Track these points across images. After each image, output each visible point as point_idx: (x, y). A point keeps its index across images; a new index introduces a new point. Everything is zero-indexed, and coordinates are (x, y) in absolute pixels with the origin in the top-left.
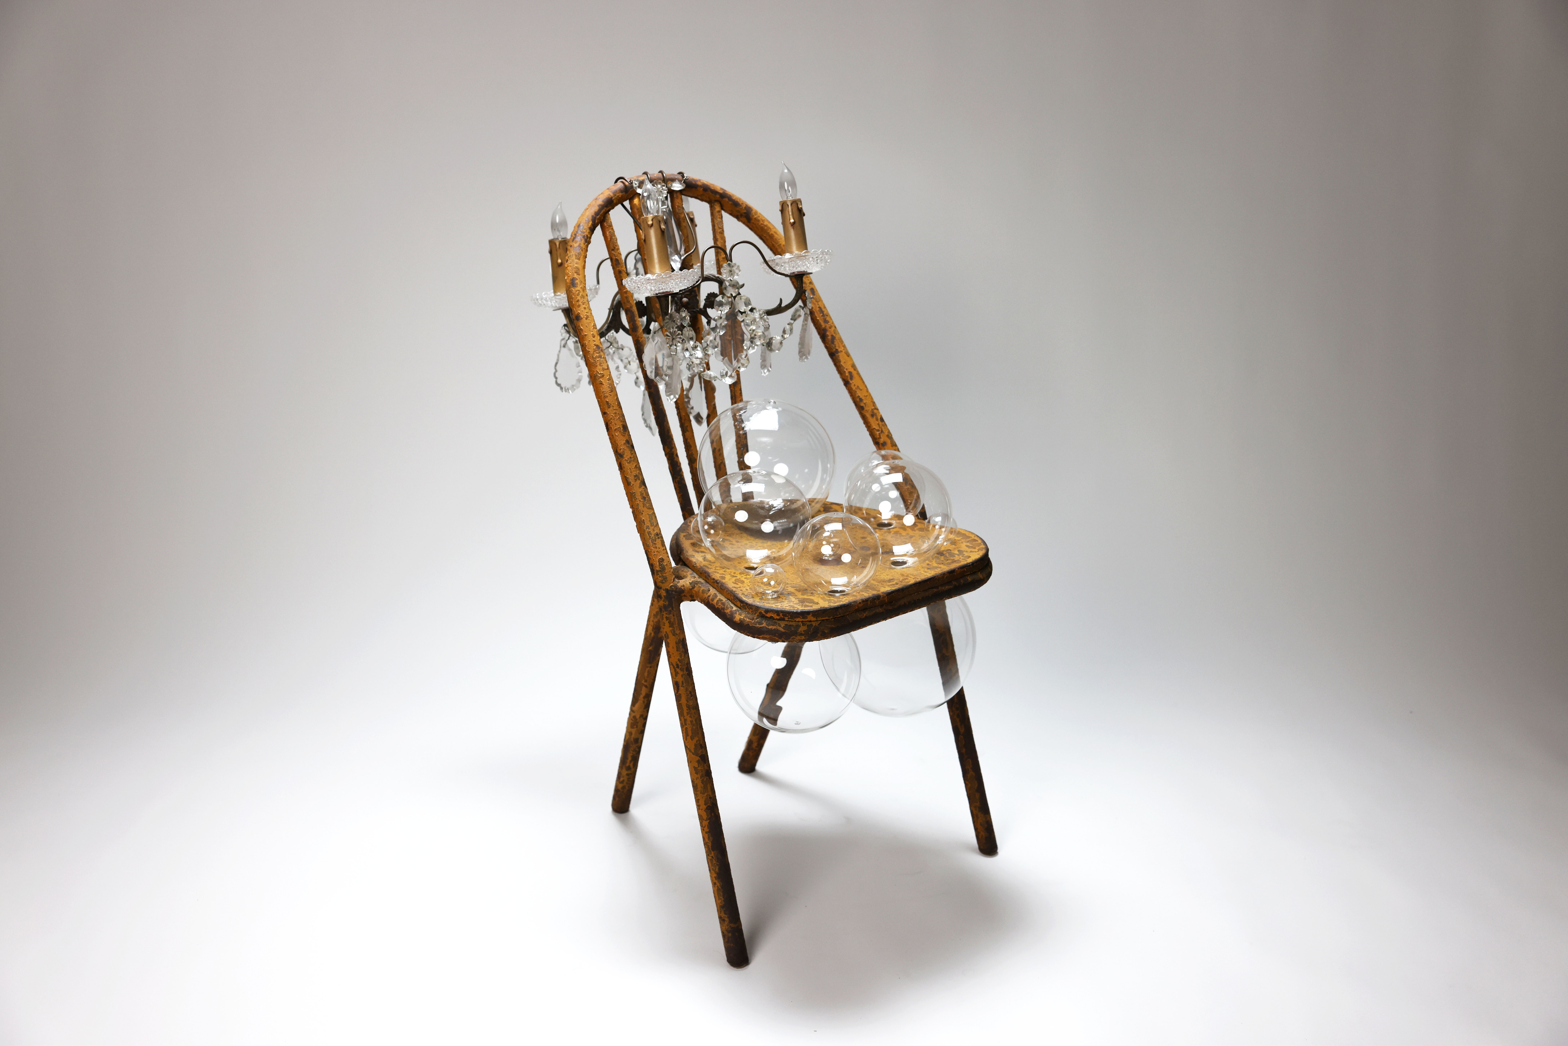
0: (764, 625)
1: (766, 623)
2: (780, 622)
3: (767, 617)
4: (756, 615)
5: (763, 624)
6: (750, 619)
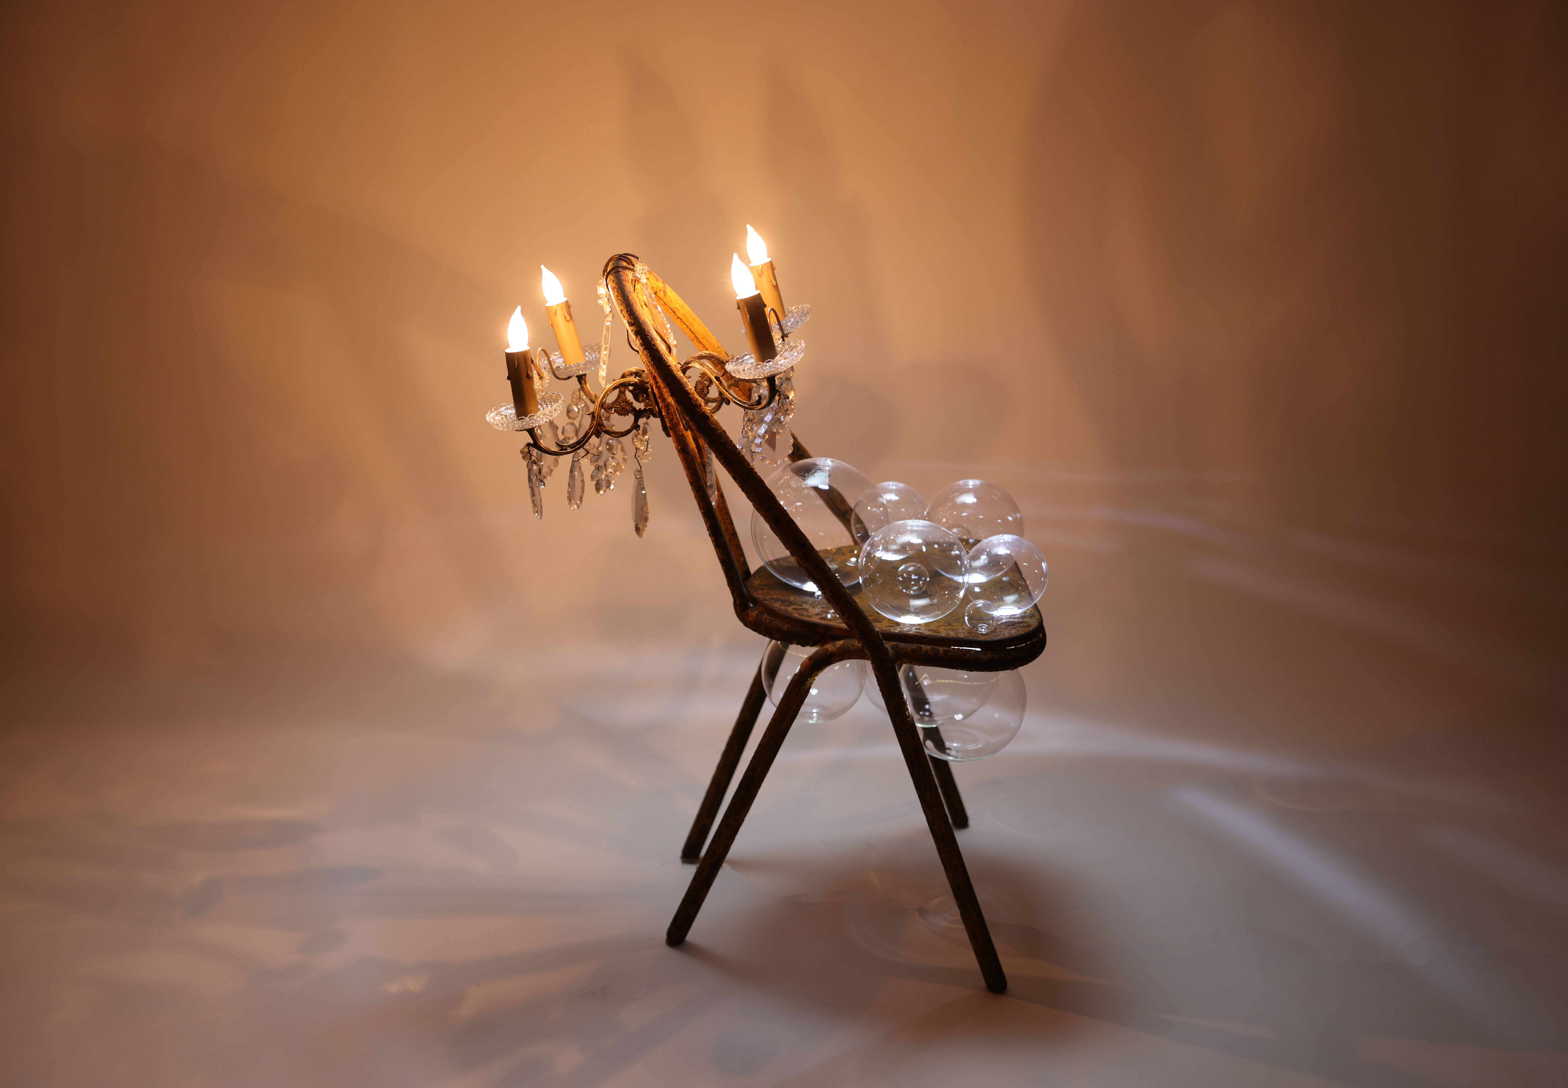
0: (1013, 654)
6: (999, 654)
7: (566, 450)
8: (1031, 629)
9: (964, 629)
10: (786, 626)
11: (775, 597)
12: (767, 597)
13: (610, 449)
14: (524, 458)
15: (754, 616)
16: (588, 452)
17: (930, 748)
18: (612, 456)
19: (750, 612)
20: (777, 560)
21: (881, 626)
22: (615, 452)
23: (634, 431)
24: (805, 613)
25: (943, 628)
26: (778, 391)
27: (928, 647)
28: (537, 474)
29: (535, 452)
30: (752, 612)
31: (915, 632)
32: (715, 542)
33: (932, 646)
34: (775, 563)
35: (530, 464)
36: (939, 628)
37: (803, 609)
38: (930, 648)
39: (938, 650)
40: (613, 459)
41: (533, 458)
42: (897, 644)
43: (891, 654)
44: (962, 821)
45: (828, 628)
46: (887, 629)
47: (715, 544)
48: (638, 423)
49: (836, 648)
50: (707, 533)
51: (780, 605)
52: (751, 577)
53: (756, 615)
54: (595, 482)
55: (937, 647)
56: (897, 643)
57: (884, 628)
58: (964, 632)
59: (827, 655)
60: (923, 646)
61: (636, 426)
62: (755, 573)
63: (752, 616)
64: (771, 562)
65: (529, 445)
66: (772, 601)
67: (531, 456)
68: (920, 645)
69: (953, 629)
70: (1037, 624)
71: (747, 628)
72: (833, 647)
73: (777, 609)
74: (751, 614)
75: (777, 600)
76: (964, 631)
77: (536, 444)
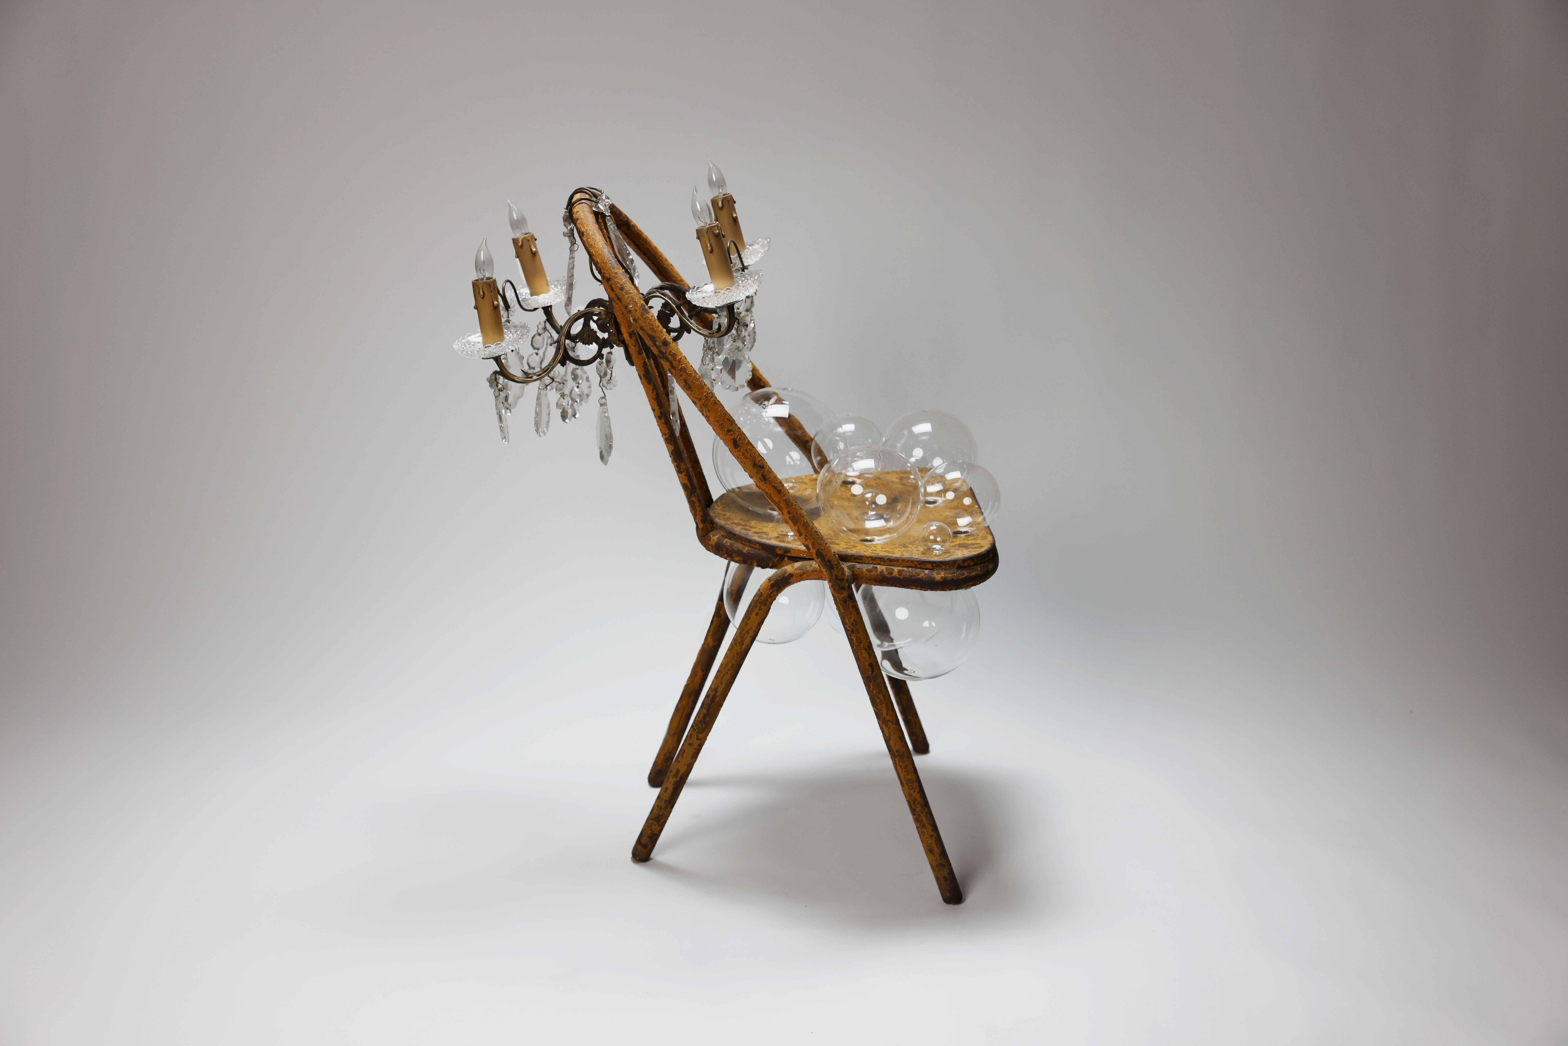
0: (966, 574)
1: (967, 572)
2: (975, 567)
3: (965, 567)
4: (955, 568)
5: (964, 574)
6: (952, 574)
7: (531, 378)
8: (983, 550)
9: (919, 550)
10: (747, 548)
11: (736, 521)
12: (729, 522)
13: (575, 377)
14: (491, 386)
15: (716, 540)
16: (553, 380)
17: (887, 668)
18: (578, 385)
19: (711, 536)
20: (739, 488)
21: (838, 548)
22: (580, 382)
23: (598, 360)
24: (765, 536)
25: (898, 549)
26: (737, 319)
27: (884, 568)
28: (504, 401)
29: (501, 379)
30: (713, 536)
31: (871, 553)
32: (677, 468)
33: (887, 567)
34: (737, 490)
35: (497, 391)
36: (894, 550)
37: (764, 532)
38: (886, 568)
39: (893, 570)
40: (578, 388)
41: (500, 386)
42: (853, 565)
43: (847, 574)
44: (922, 747)
45: (787, 550)
46: (844, 550)
47: (677, 469)
48: (602, 353)
49: (794, 568)
50: (670, 459)
51: (741, 529)
52: (713, 504)
53: (717, 539)
54: (561, 410)
55: (892, 567)
56: (854, 563)
57: (841, 550)
58: (918, 554)
59: (786, 575)
60: (878, 566)
61: (599, 355)
62: (717, 500)
63: (714, 540)
64: (733, 490)
65: (495, 373)
66: (734, 525)
67: (498, 383)
68: (875, 566)
69: (908, 551)
70: (990, 545)
71: (709, 552)
72: (791, 568)
73: (737, 532)
74: (712, 538)
75: (738, 524)
76: (918, 552)
77: (503, 372)
